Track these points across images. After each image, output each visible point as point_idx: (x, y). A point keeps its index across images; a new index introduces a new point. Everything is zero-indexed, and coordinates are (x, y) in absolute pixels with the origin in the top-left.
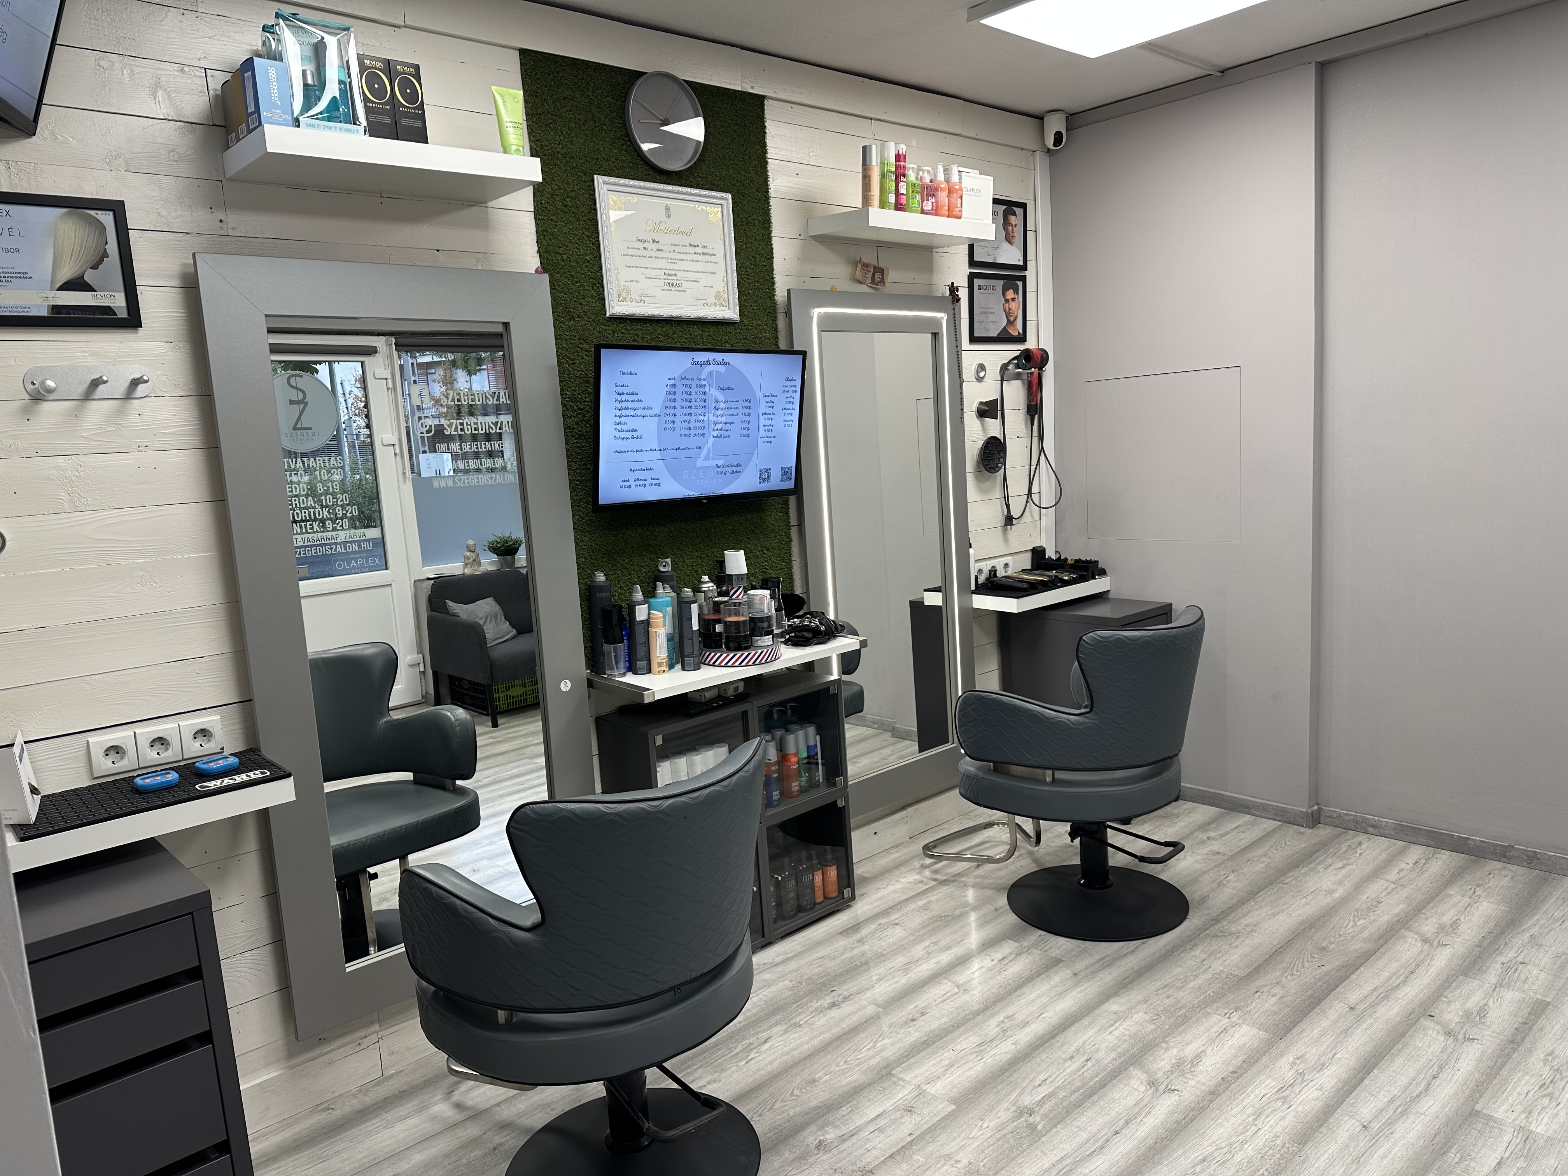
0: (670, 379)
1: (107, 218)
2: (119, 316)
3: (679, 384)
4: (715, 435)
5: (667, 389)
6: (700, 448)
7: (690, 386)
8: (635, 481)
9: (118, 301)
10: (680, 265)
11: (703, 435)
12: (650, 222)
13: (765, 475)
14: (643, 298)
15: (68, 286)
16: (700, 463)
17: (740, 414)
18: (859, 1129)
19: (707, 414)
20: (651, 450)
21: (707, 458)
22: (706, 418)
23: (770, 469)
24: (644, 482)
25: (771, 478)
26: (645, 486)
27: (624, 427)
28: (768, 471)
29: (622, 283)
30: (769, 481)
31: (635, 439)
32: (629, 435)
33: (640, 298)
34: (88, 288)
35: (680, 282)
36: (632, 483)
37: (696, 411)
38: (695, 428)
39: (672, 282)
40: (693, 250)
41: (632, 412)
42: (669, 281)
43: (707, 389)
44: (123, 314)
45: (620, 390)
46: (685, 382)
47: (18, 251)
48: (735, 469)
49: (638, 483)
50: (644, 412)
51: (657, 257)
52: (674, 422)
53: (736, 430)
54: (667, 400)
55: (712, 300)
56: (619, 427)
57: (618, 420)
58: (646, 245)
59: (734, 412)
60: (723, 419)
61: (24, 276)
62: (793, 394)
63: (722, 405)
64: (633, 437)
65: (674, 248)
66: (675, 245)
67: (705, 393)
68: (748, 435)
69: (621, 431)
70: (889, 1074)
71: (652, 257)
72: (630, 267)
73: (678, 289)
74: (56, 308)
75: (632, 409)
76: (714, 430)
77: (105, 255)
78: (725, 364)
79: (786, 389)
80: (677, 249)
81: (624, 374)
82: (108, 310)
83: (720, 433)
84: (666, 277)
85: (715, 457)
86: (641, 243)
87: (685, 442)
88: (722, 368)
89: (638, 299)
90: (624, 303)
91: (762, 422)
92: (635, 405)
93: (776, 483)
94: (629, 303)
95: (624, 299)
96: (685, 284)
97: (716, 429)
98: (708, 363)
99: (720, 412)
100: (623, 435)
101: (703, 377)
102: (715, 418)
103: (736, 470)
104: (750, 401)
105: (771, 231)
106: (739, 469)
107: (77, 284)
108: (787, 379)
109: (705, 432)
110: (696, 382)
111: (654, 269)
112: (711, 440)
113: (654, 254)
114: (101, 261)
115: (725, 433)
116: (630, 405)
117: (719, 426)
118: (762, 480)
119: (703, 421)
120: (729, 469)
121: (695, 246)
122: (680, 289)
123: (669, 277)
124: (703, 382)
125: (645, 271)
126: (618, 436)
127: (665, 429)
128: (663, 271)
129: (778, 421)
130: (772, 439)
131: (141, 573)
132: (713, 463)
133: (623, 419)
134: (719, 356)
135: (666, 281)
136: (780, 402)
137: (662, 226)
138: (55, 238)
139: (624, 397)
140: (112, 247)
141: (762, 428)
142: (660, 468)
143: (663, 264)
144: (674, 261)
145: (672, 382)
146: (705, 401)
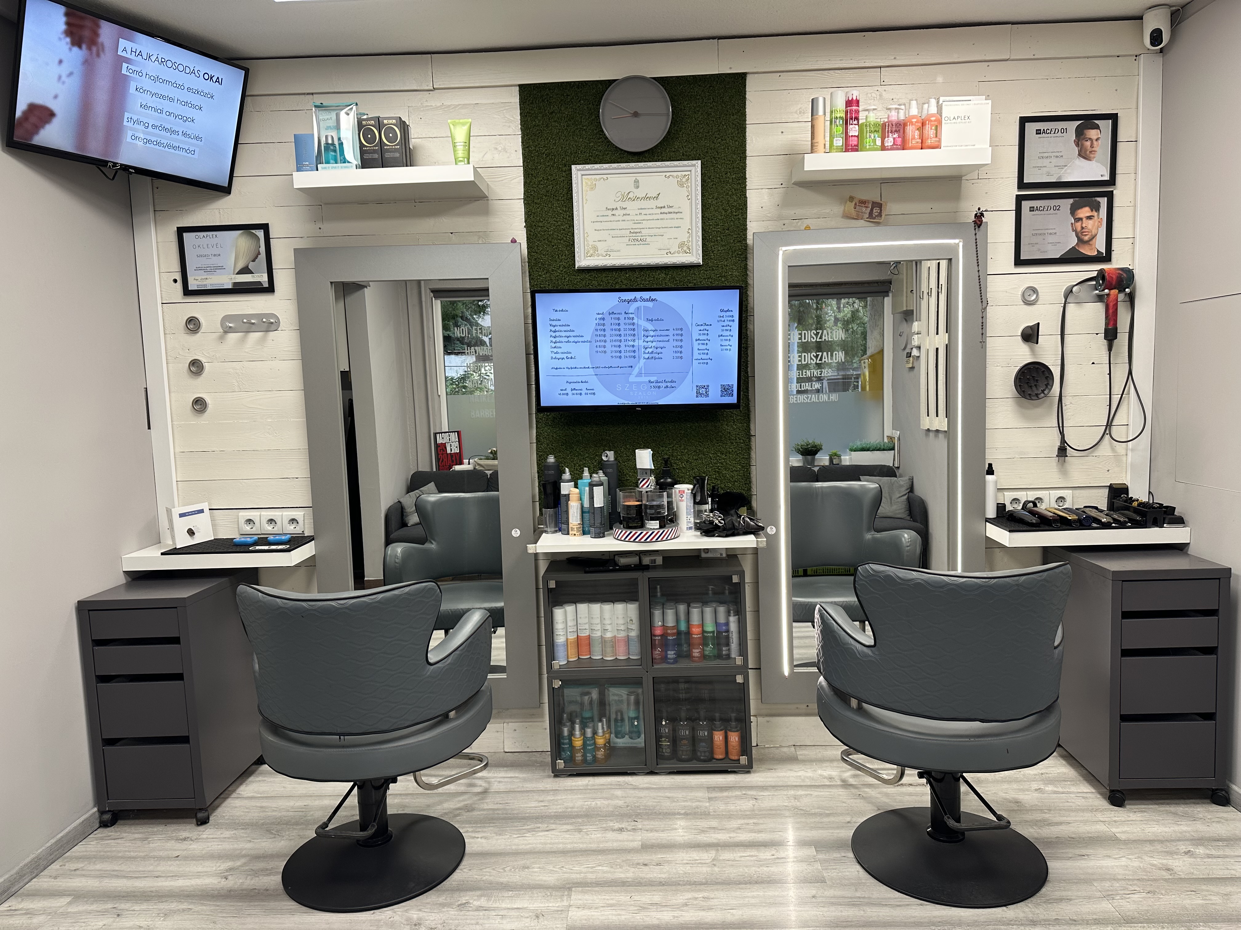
0: (599, 314)
1: (260, 234)
2: (264, 286)
3: (607, 317)
4: (646, 357)
5: (597, 322)
6: (632, 367)
7: (619, 319)
8: (572, 390)
9: (264, 278)
10: (645, 224)
11: (634, 357)
12: (619, 194)
13: (703, 391)
14: (608, 253)
15: (241, 272)
16: (632, 379)
17: (671, 340)
18: (494, 909)
19: (637, 341)
20: (585, 368)
21: (639, 374)
22: (636, 344)
23: (708, 386)
24: (580, 392)
25: (710, 393)
26: (581, 394)
27: (559, 350)
28: (706, 388)
29: (591, 243)
30: (707, 396)
31: (569, 359)
32: (564, 356)
33: (606, 253)
34: (251, 272)
35: (645, 237)
36: (570, 393)
37: (625, 338)
38: (625, 351)
39: (636, 238)
40: (659, 211)
41: (566, 339)
42: (634, 238)
43: (635, 321)
44: (266, 285)
45: (554, 323)
46: (613, 316)
47: (219, 255)
48: (669, 384)
49: (575, 392)
50: (576, 339)
51: (624, 220)
52: (605, 347)
53: (668, 353)
54: (597, 330)
55: (675, 248)
56: (555, 350)
57: (554, 345)
58: (614, 212)
59: (666, 338)
60: (654, 344)
61: (222, 268)
62: (731, 323)
63: (652, 333)
64: (567, 358)
65: (640, 211)
66: (642, 209)
67: (633, 324)
68: (681, 358)
69: (557, 353)
70: (570, 889)
71: (619, 221)
72: (598, 230)
73: (642, 243)
74: (235, 284)
75: (566, 336)
76: (644, 353)
77: (259, 253)
78: (653, 300)
79: (721, 319)
80: (643, 212)
81: (556, 311)
82: (260, 283)
83: (650, 356)
84: (631, 235)
85: (647, 374)
86: (610, 211)
87: (616, 362)
88: (650, 304)
89: (604, 254)
90: (592, 258)
91: (696, 346)
92: (568, 334)
93: (714, 397)
94: (596, 257)
95: (592, 255)
96: (649, 239)
97: (647, 352)
98: (635, 300)
99: (650, 339)
100: (558, 356)
101: (630, 312)
102: (645, 344)
103: (671, 385)
104: (681, 329)
105: (746, 185)
106: (673, 385)
107: (245, 270)
108: (722, 311)
109: (636, 354)
110: (624, 315)
111: (620, 229)
112: (642, 361)
113: (621, 218)
114: (257, 257)
115: (657, 356)
116: (563, 334)
117: (650, 350)
118: (698, 394)
119: (633, 346)
120: (664, 385)
121: (662, 207)
122: (644, 243)
123: (634, 235)
124: (631, 316)
125: (612, 232)
126: (554, 357)
127: (597, 352)
128: (629, 230)
129: (714, 346)
130: (709, 361)
131: (269, 428)
132: (647, 379)
133: (558, 345)
134: (646, 295)
135: (631, 238)
136: (715, 331)
137: (631, 195)
138: (236, 247)
139: (557, 328)
140: (263, 249)
141: (696, 352)
142: (594, 383)
143: (630, 225)
144: (640, 222)
145: (600, 316)
146: (634, 330)
